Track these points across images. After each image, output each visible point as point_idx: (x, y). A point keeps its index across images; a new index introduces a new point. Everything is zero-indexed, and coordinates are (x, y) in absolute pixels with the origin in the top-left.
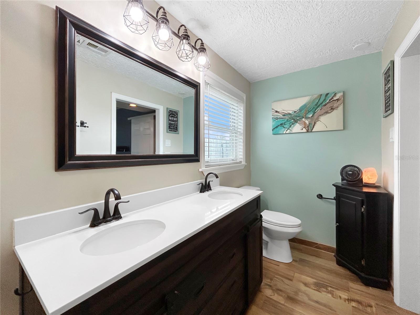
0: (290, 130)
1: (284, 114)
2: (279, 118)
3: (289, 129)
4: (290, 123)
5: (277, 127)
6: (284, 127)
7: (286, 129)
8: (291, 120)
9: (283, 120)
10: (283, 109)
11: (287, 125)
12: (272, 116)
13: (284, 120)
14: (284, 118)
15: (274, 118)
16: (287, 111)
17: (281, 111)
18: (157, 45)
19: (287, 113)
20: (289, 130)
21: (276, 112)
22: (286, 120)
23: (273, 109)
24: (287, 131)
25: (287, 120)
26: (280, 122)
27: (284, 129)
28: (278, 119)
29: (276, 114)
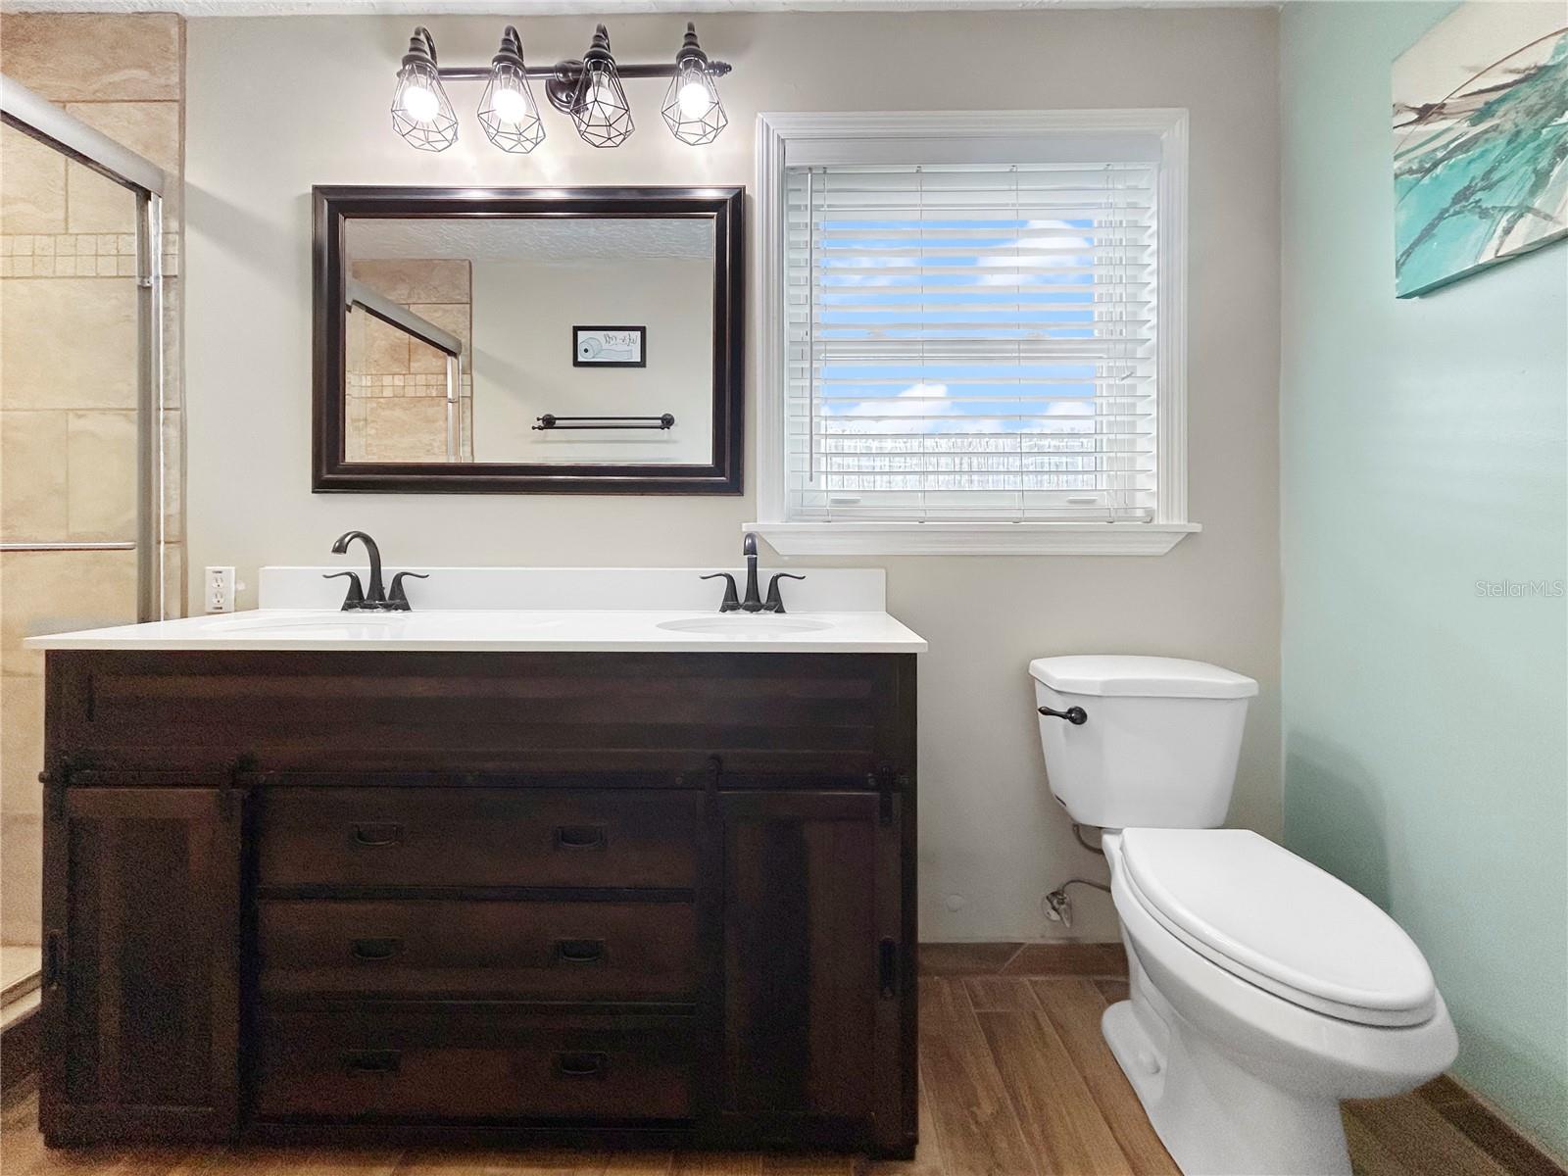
0: (1537, 213)
1: (1479, 102)
2: (1440, 155)
3: (1529, 209)
4: (1540, 149)
5: (1427, 233)
6: (1484, 214)
7: (1504, 223)
8: (1544, 126)
9: (1474, 153)
10: (1471, 69)
11: (1515, 178)
12: (1396, 158)
13: (1482, 155)
14: (1486, 132)
15: (1411, 171)
16: (1506, 65)
17: (1458, 94)
18: (496, 138)
19: (1517, 77)
20: (1530, 216)
21: (1425, 113)
22: (1502, 141)
23: (1399, 109)
24: (1507, 231)
25: (1509, 142)
26: (1452, 178)
27: (1485, 224)
28: (1435, 165)
29: (1427, 132)
